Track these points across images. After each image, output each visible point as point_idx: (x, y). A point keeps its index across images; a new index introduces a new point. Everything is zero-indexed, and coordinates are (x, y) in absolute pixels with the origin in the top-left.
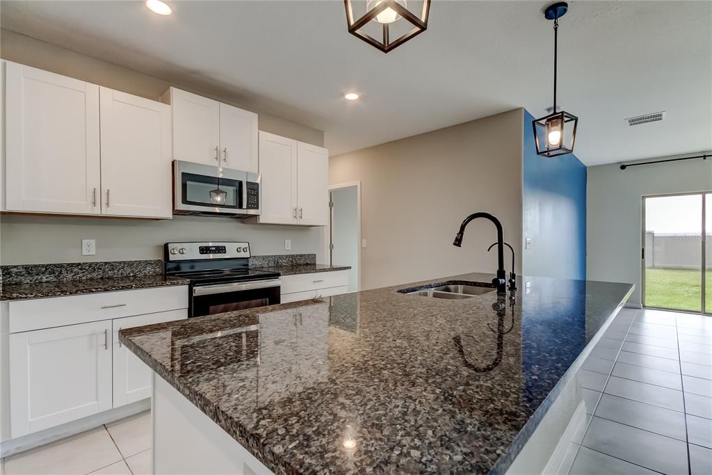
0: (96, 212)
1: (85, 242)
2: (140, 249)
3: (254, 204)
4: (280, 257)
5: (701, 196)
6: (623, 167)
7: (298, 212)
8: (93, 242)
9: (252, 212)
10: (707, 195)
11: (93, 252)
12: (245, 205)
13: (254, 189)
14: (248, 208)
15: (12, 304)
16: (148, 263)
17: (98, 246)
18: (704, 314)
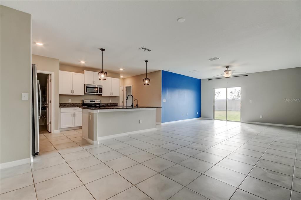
0: (72, 94)
1: (69, 99)
2: (78, 101)
3: (101, 92)
4: (108, 104)
5: (226, 88)
6: (209, 80)
7: (111, 93)
8: (70, 99)
9: (100, 94)
10: (228, 88)
11: (70, 101)
12: (99, 92)
13: (101, 89)
14: (99, 93)
15: (61, 108)
16: (80, 104)
17: (71, 100)
18: (227, 121)
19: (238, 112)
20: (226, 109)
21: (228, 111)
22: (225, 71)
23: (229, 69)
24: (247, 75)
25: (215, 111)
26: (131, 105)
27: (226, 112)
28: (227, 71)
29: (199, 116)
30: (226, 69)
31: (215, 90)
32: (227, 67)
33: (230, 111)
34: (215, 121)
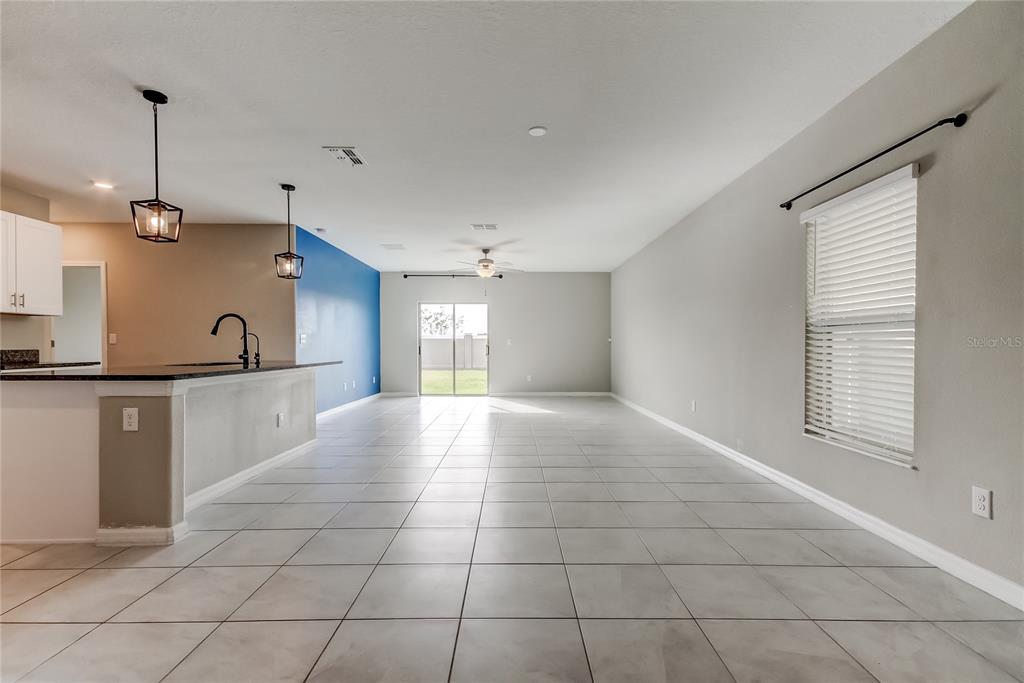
5: (452, 306)
6: (406, 276)
7: (17, 299)
10: (459, 305)
18: (455, 395)
19: (480, 372)
20: (452, 366)
21: (459, 369)
22: (480, 261)
23: (489, 256)
24: (501, 277)
25: (423, 372)
26: (240, 357)
27: (452, 372)
28: (485, 260)
29: (377, 388)
30: (482, 256)
31: (423, 307)
32: (486, 251)
33: (462, 369)
34: (423, 398)
